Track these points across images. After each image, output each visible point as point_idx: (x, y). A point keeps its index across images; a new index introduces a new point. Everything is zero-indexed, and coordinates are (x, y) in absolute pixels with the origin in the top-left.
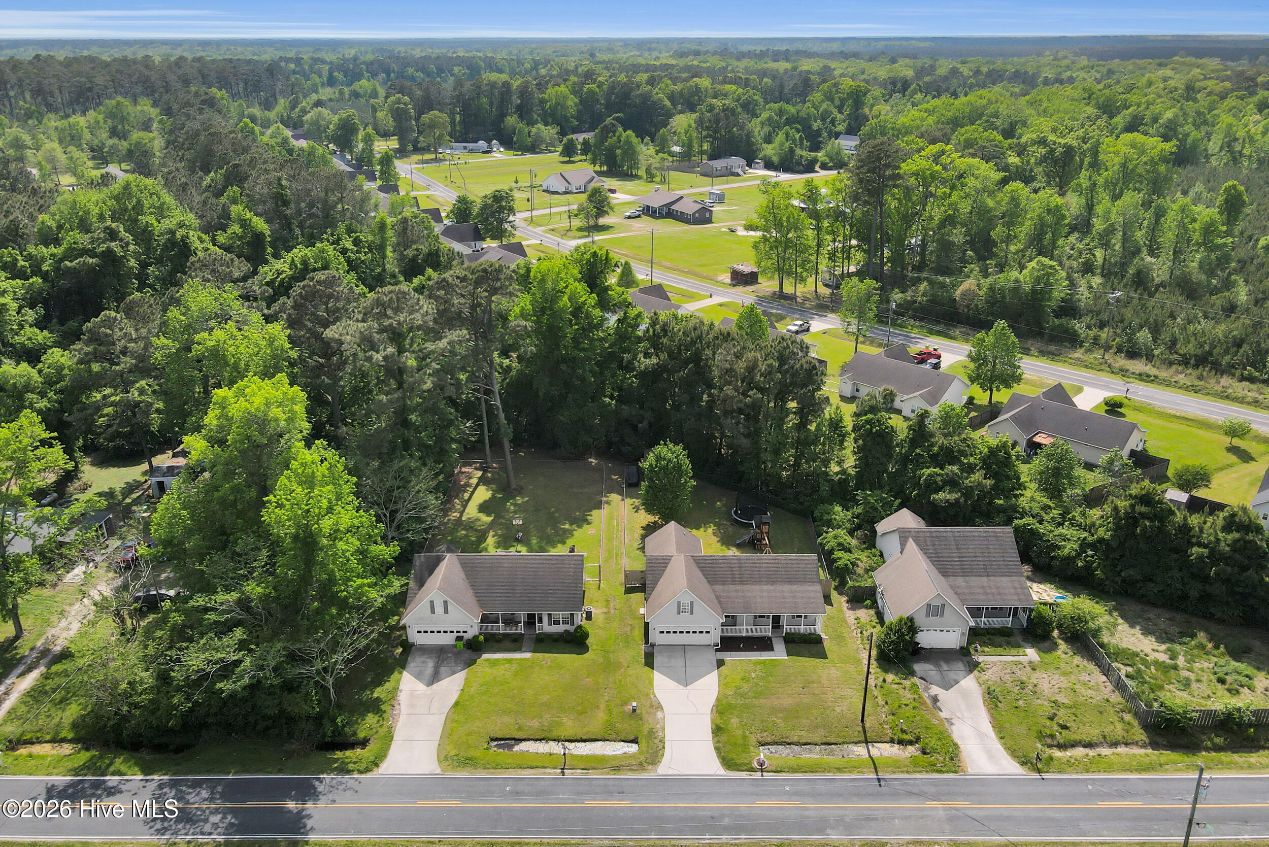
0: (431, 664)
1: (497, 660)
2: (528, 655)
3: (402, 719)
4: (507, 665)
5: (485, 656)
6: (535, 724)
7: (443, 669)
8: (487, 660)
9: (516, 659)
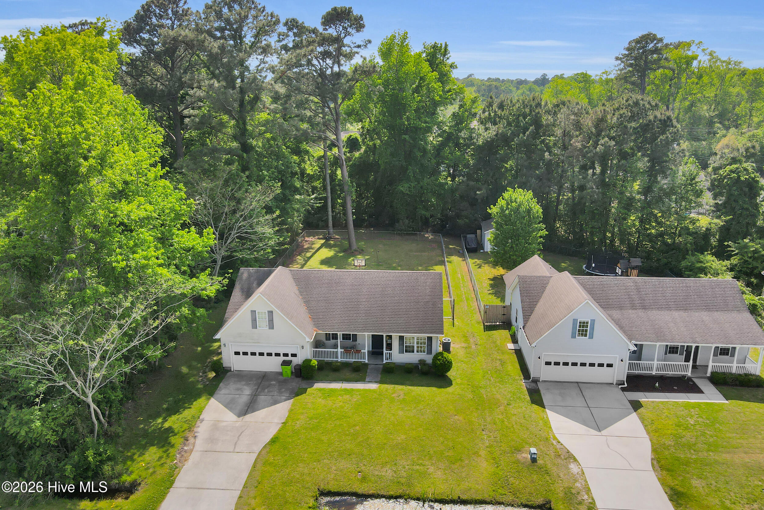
0: (247, 391)
1: (332, 390)
2: (373, 386)
3: (194, 458)
4: (346, 397)
5: (318, 386)
6: (388, 473)
7: (262, 398)
8: (320, 390)
9: (358, 390)
